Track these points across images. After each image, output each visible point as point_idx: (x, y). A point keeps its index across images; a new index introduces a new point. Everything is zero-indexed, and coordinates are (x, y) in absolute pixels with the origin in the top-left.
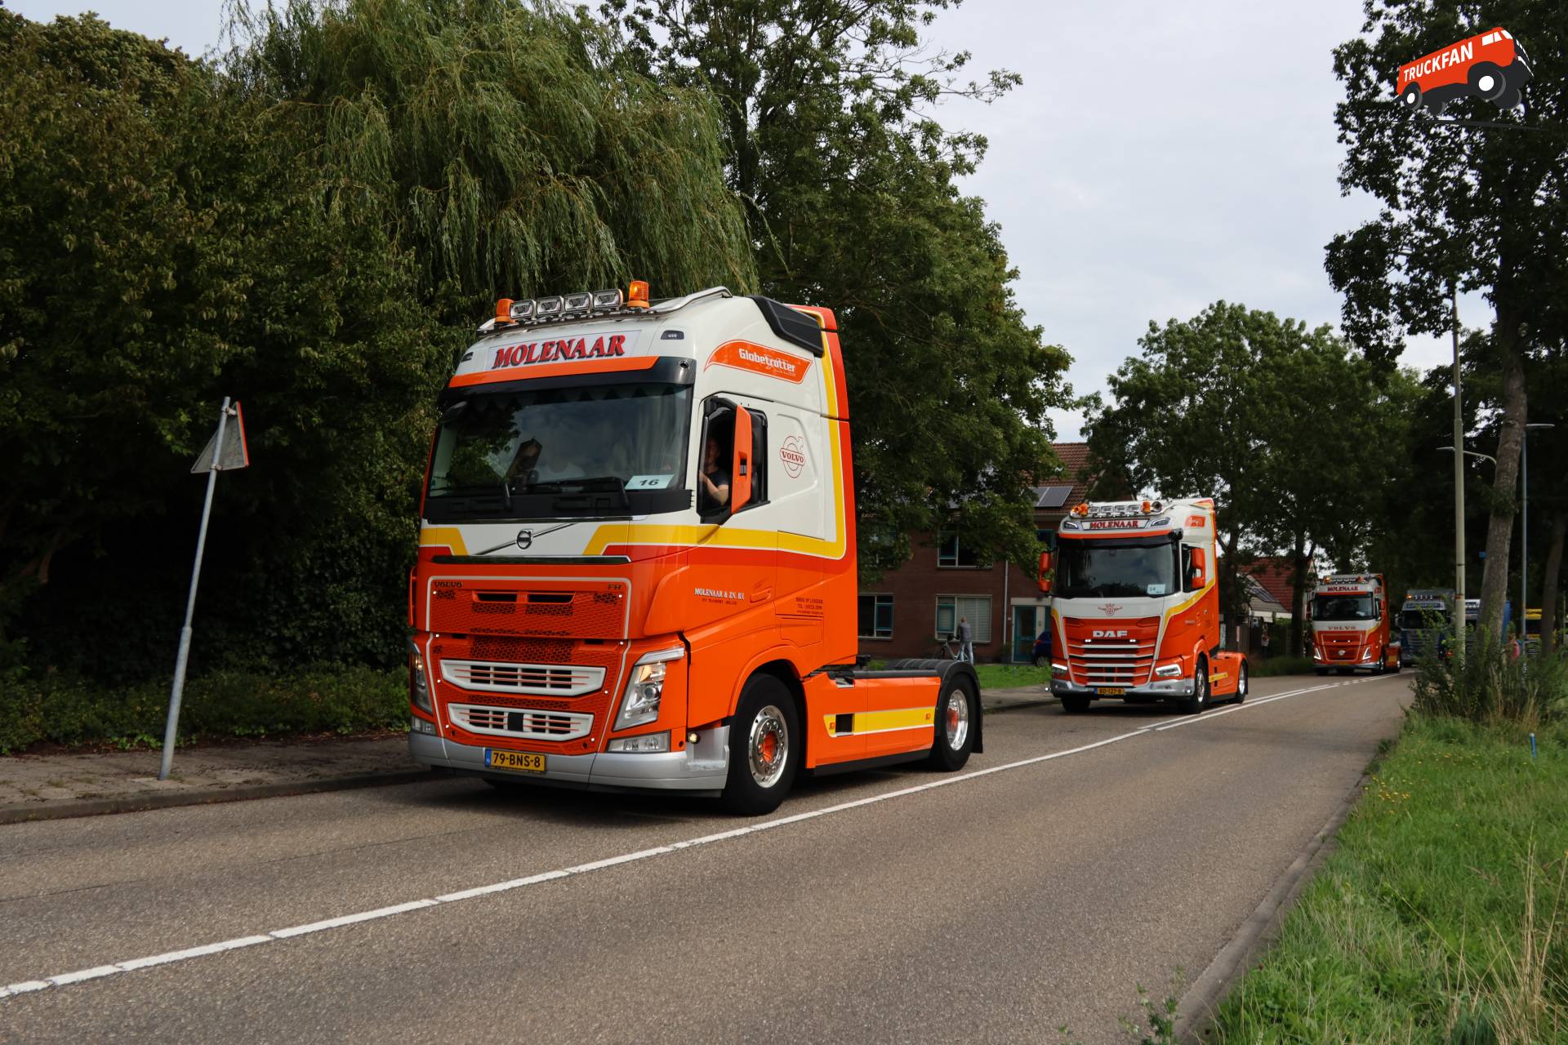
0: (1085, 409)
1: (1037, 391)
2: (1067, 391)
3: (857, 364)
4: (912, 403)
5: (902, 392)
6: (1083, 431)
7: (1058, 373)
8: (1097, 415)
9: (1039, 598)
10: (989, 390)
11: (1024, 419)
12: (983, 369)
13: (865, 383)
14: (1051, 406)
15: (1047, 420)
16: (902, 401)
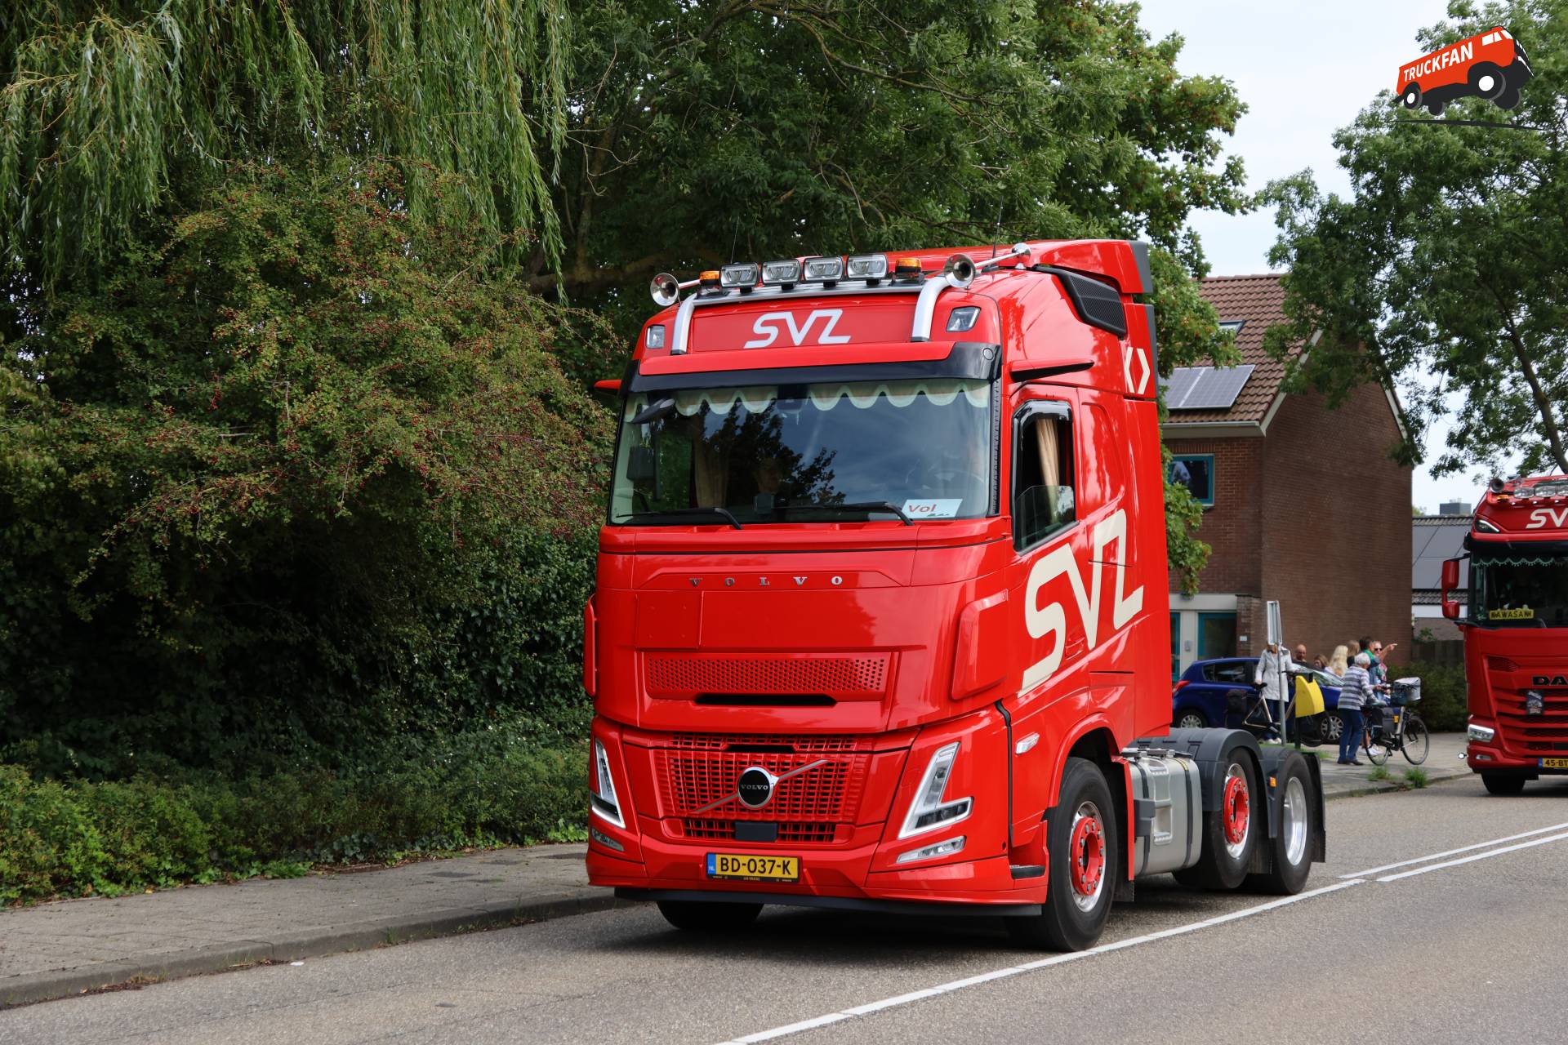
0: (1275, 208)
1: (1169, 175)
2: (1234, 172)
3: (776, 134)
4: (887, 218)
5: (866, 195)
6: (1276, 256)
7: (1215, 134)
8: (1306, 218)
9: (1186, 595)
10: (1050, 186)
11: (1142, 231)
12: (1031, 143)
13: (788, 175)
14: (1198, 205)
15: (1192, 237)
16: (865, 211)
